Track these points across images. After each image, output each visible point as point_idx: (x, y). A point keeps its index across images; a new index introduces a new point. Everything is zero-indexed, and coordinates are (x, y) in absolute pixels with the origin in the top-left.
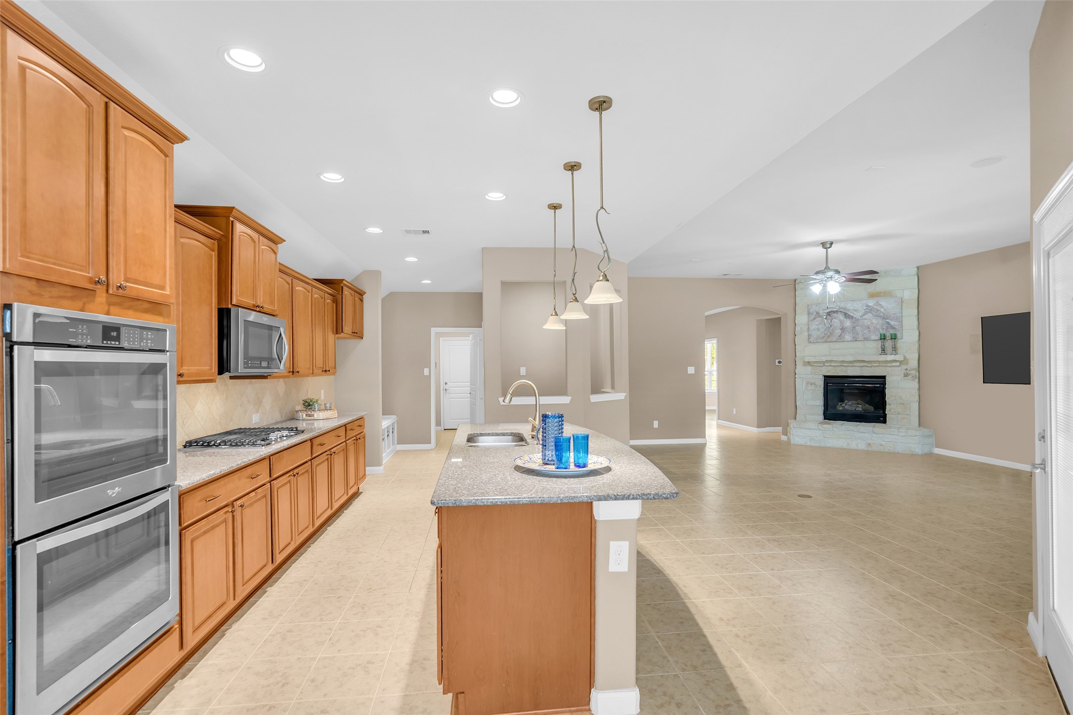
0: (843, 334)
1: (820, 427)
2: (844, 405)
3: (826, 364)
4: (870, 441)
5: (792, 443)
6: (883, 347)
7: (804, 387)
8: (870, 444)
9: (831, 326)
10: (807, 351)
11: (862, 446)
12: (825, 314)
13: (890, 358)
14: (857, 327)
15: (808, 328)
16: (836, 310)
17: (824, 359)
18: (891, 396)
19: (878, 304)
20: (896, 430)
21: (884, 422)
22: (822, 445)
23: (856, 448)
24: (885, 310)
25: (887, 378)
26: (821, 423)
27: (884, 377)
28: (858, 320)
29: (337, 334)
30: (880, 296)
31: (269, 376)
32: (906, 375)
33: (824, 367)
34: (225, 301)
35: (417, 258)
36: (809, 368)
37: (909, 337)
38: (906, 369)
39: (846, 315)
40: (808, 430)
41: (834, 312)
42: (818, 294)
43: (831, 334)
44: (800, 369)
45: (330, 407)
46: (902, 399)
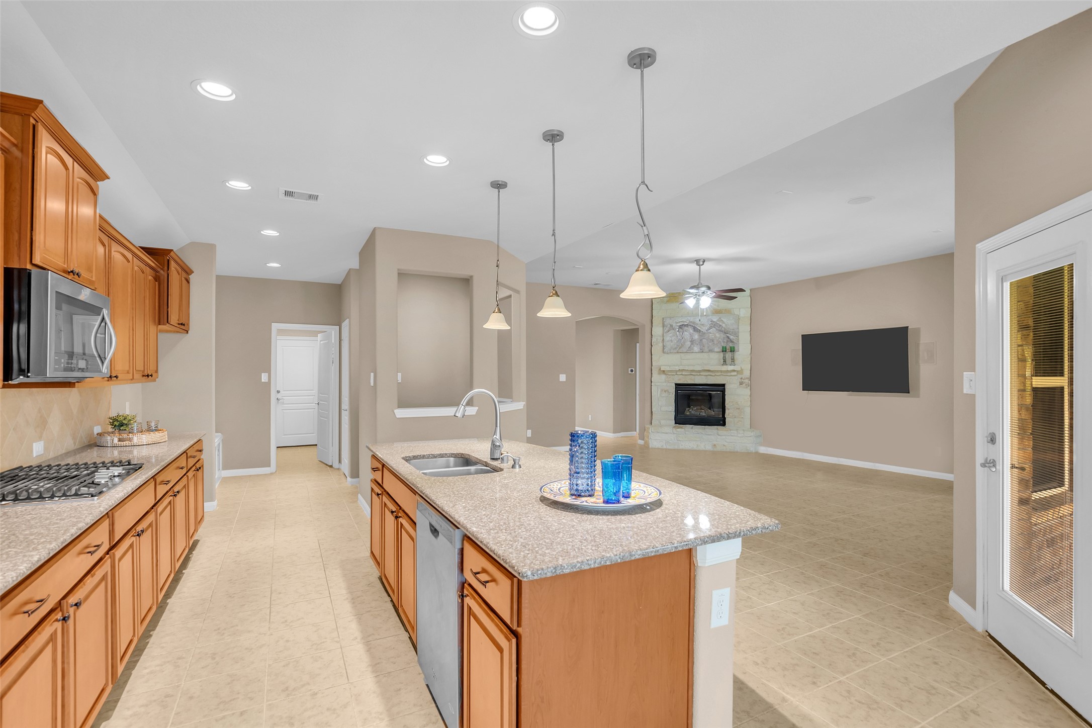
0: (692, 346)
1: (674, 430)
2: (691, 410)
3: (678, 373)
4: (715, 443)
5: (650, 447)
6: (724, 358)
7: (659, 394)
8: (715, 445)
9: (682, 338)
10: (662, 360)
11: (709, 447)
12: (677, 327)
13: (730, 368)
14: (703, 340)
15: (663, 339)
16: (686, 323)
17: (677, 368)
18: (730, 402)
19: (720, 320)
20: (736, 432)
21: (724, 424)
22: (676, 447)
23: (704, 449)
24: (726, 325)
25: (726, 386)
26: (674, 427)
27: (724, 385)
28: (704, 333)
29: (159, 324)
30: (722, 313)
31: (76, 384)
32: (741, 383)
33: (676, 376)
34: (19, 257)
35: (278, 232)
36: (663, 377)
37: (743, 349)
38: (741, 378)
39: (695, 329)
40: (664, 434)
41: (685, 326)
42: (692, 307)
43: (682, 345)
44: (656, 377)
45: (157, 427)
46: (738, 405)
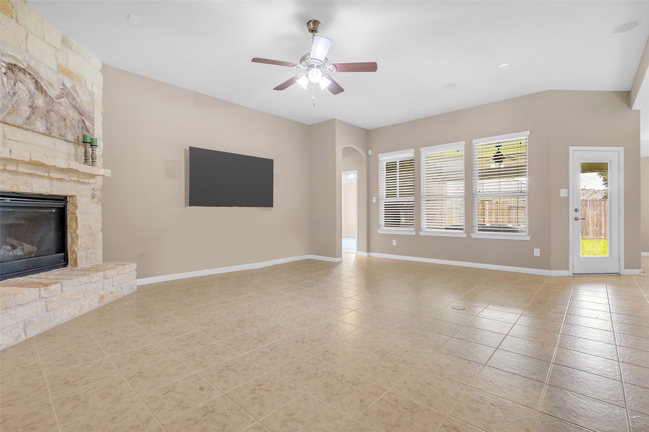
0: (34, 118)
4: (102, 293)
6: (86, 154)
8: (102, 296)
9: (15, 94)
12: (4, 64)
14: (51, 112)
16: (22, 66)
18: (82, 225)
23: (89, 309)
24: (81, 100)
25: (77, 199)
27: (67, 198)
28: (53, 101)
30: (72, 78)
32: (93, 197)
38: (94, 189)
39: (38, 85)
41: (20, 69)
43: (14, 110)
46: (91, 228)
